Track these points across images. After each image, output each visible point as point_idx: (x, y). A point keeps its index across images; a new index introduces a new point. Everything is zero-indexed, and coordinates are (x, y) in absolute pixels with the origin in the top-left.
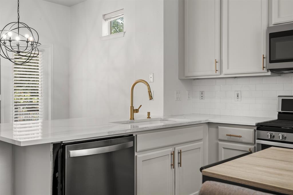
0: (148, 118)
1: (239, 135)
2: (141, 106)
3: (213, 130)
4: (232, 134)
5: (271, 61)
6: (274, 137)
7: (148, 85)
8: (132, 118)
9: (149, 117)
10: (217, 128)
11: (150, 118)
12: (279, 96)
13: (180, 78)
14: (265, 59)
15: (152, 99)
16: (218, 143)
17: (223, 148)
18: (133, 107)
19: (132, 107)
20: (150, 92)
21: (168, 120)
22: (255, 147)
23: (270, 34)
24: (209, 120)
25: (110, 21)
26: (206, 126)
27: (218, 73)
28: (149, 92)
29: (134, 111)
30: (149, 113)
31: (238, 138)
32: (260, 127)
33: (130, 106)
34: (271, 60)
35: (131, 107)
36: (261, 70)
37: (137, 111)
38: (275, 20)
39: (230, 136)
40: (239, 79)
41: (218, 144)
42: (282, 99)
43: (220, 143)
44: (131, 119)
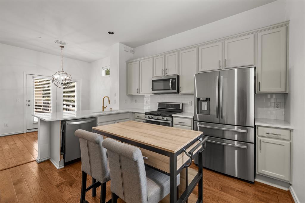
1: (141, 116)
2: (107, 106)
3: (134, 114)
5: (153, 90)
6: (150, 117)
7: (109, 98)
8: (103, 110)
9: (111, 110)
12: (158, 102)
19: (103, 106)
20: (109, 101)
23: (152, 80)
25: (105, 70)
26: (132, 113)
27: (138, 93)
29: (104, 108)
30: (111, 109)
32: (147, 113)
36: (150, 93)
37: (105, 108)
39: (138, 117)
43: (136, 119)
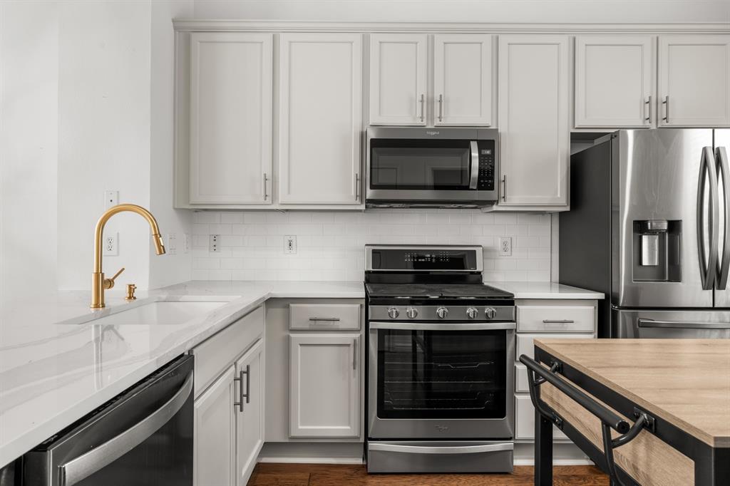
0: (130, 298)
1: (332, 317)
2: (123, 269)
3: (278, 312)
4: (318, 317)
5: (373, 187)
7: (153, 220)
8: (99, 303)
10: (288, 307)
11: (135, 298)
12: (367, 245)
13: (176, 207)
14: (358, 182)
15: (165, 252)
16: (289, 336)
17: (301, 345)
18: (103, 275)
19: (99, 274)
20: (158, 235)
21: (180, 300)
22: (361, 335)
24: (272, 292)
28: (156, 235)
29: (104, 283)
30: (132, 288)
31: (332, 323)
33: (95, 271)
34: (374, 184)
35: (97, 274)
37: (110, 283)
38: (375, 119)
39: (315, 320)
40: (291, 214)
41: (288, 338)
42: (373, 250)
43: (292, 335)
44: (97, 306)
